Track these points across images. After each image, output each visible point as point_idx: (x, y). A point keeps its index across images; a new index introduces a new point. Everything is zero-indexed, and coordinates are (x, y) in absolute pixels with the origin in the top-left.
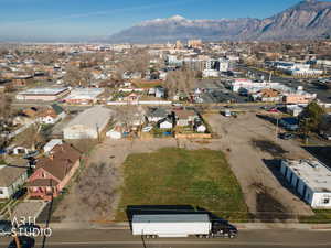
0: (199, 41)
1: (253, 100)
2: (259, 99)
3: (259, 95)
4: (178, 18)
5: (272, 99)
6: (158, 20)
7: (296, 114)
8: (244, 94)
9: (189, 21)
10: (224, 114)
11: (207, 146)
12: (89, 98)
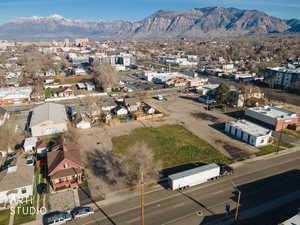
0: (87, 40)
1: (168, 86)
2: (173, 85)
3: (171, 82)
4: (57, 17)
5: (181, 84)
6: (35, 18)
7: (204, 94)
8: (157, 82)
9: (69, 20)
10: (157, 98)
11: (165, 123)
12: (22, 96)
